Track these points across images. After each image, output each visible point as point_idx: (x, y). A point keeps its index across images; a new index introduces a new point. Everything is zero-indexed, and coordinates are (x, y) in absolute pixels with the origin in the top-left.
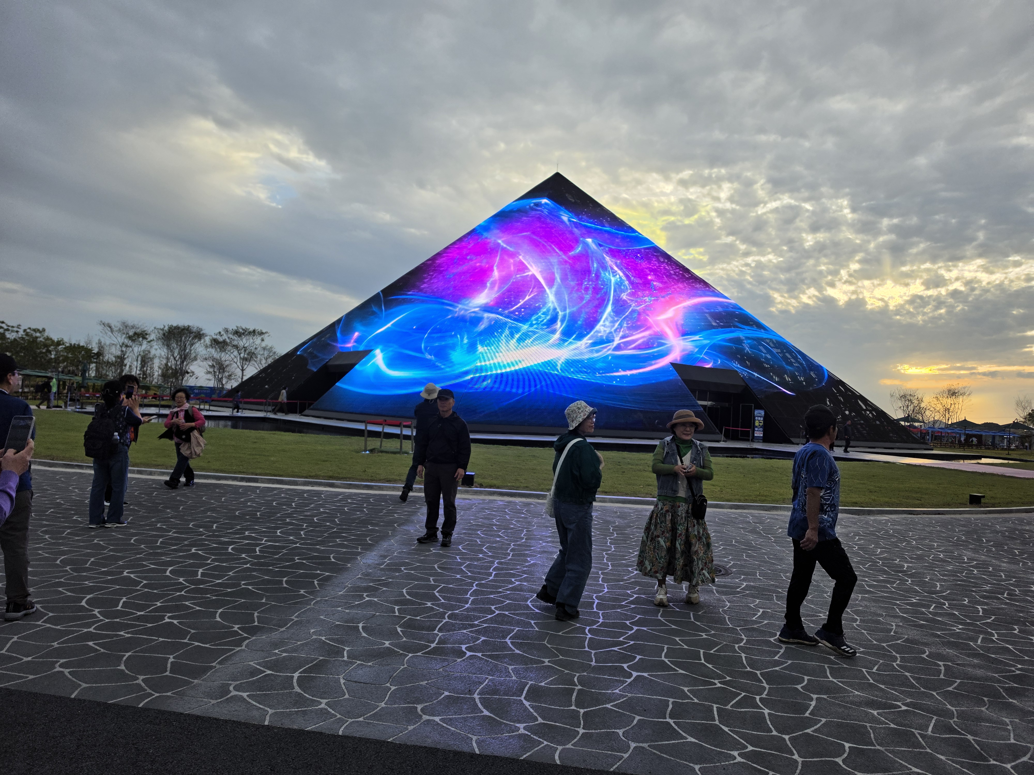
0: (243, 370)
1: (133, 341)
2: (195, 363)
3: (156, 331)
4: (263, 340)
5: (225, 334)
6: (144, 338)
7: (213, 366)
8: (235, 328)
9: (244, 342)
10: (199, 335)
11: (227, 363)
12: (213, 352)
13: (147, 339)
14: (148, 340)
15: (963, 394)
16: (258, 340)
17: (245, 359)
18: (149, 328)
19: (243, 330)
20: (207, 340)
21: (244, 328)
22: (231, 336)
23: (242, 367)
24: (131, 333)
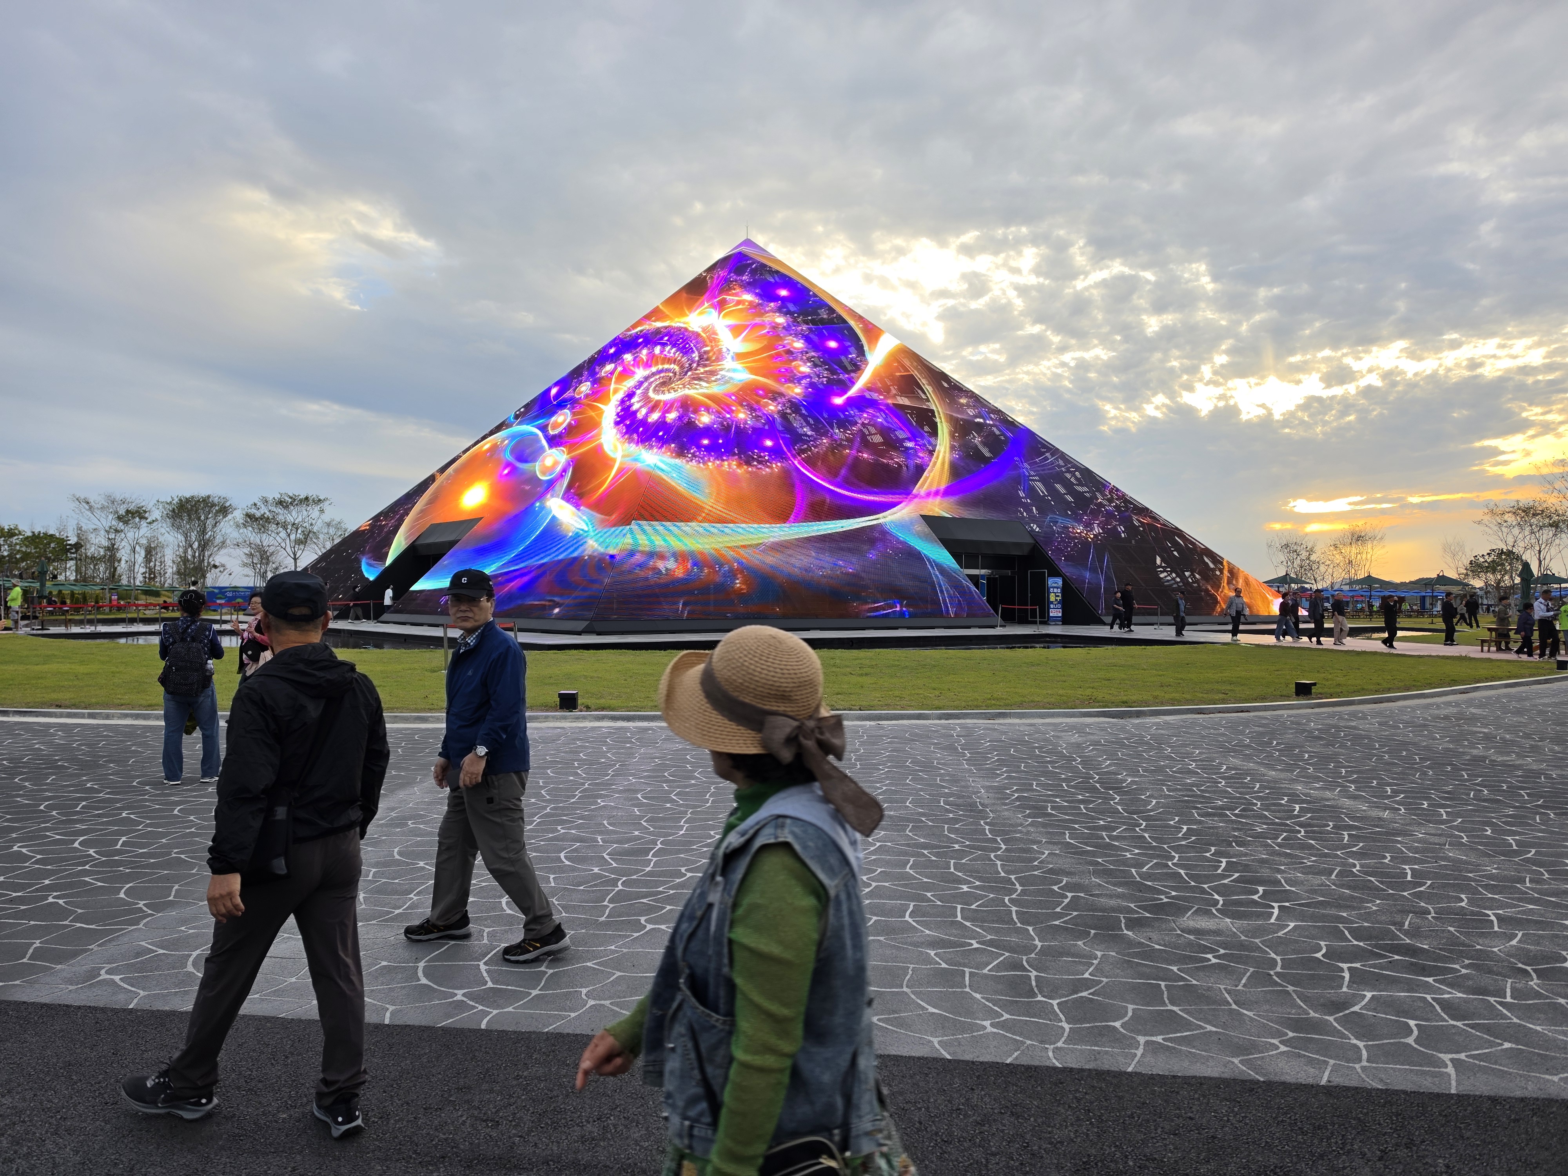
0: (295, 559)
1: (126, 523)
2: (223, 551)
3: (161, 507)
4: (322, 511)
5: (263, 506)
6: (142, 518)
7: (251, 555)
8: (277, 496)
9: (294, 515)
10: (224, 510)
11: (272, 549)
12: (251, 535)
13: (147, 519)
14: (148, 521)
15: (1373, 538)
16: (314, 512)
17: (299, 542)
18: (148, 503)
19: (291, 498)
20: (238, 515)
21: (291, 495)
22: (273, 509)
23: (295, 554)
24: (122, 512)
